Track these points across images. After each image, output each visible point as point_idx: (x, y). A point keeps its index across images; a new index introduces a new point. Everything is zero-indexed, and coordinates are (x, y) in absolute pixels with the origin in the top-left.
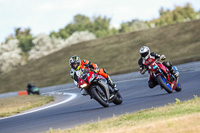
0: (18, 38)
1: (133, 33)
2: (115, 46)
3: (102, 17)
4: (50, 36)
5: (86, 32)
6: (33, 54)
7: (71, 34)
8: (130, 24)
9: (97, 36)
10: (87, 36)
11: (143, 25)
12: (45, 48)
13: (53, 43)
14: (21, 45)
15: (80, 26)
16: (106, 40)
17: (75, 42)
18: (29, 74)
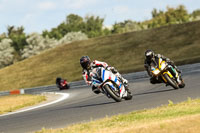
1: (126, 34)
2: (108, 47)
3: (95, 18)
4: (44, 35)
7: (63, 35)
8: (123, 25)
11: (136, 26)
12: (38, 47)
15: (73, 26)
18: (21, 73)
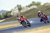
0: (18, 7)
1: (47, 6)
2: (42, 9)
3: (39, 2)
4: (26, 7)
5: (35, 6)
6: (22, 11)
7: (31, 6)
8: (46, 4)
9: (38, 7)
10: (35, 7)
12: (25, 10)
13: (27, 8)
14: (19, 9)
15: (33, 4)
16: (40, 8)
17: (32, 8)
